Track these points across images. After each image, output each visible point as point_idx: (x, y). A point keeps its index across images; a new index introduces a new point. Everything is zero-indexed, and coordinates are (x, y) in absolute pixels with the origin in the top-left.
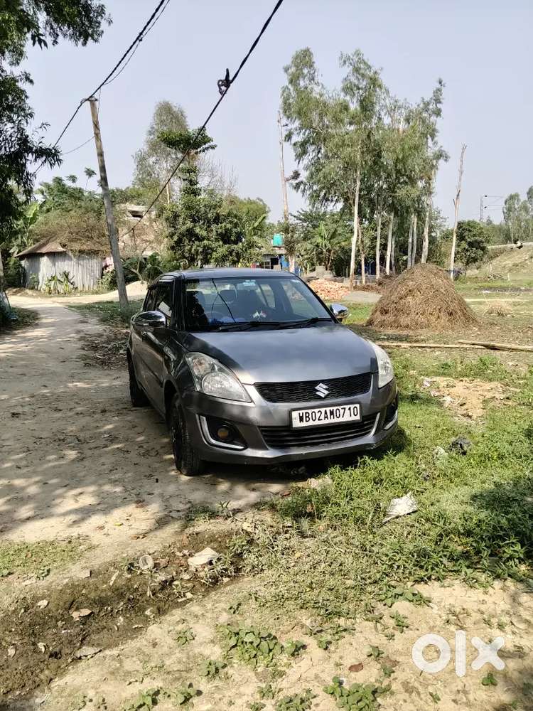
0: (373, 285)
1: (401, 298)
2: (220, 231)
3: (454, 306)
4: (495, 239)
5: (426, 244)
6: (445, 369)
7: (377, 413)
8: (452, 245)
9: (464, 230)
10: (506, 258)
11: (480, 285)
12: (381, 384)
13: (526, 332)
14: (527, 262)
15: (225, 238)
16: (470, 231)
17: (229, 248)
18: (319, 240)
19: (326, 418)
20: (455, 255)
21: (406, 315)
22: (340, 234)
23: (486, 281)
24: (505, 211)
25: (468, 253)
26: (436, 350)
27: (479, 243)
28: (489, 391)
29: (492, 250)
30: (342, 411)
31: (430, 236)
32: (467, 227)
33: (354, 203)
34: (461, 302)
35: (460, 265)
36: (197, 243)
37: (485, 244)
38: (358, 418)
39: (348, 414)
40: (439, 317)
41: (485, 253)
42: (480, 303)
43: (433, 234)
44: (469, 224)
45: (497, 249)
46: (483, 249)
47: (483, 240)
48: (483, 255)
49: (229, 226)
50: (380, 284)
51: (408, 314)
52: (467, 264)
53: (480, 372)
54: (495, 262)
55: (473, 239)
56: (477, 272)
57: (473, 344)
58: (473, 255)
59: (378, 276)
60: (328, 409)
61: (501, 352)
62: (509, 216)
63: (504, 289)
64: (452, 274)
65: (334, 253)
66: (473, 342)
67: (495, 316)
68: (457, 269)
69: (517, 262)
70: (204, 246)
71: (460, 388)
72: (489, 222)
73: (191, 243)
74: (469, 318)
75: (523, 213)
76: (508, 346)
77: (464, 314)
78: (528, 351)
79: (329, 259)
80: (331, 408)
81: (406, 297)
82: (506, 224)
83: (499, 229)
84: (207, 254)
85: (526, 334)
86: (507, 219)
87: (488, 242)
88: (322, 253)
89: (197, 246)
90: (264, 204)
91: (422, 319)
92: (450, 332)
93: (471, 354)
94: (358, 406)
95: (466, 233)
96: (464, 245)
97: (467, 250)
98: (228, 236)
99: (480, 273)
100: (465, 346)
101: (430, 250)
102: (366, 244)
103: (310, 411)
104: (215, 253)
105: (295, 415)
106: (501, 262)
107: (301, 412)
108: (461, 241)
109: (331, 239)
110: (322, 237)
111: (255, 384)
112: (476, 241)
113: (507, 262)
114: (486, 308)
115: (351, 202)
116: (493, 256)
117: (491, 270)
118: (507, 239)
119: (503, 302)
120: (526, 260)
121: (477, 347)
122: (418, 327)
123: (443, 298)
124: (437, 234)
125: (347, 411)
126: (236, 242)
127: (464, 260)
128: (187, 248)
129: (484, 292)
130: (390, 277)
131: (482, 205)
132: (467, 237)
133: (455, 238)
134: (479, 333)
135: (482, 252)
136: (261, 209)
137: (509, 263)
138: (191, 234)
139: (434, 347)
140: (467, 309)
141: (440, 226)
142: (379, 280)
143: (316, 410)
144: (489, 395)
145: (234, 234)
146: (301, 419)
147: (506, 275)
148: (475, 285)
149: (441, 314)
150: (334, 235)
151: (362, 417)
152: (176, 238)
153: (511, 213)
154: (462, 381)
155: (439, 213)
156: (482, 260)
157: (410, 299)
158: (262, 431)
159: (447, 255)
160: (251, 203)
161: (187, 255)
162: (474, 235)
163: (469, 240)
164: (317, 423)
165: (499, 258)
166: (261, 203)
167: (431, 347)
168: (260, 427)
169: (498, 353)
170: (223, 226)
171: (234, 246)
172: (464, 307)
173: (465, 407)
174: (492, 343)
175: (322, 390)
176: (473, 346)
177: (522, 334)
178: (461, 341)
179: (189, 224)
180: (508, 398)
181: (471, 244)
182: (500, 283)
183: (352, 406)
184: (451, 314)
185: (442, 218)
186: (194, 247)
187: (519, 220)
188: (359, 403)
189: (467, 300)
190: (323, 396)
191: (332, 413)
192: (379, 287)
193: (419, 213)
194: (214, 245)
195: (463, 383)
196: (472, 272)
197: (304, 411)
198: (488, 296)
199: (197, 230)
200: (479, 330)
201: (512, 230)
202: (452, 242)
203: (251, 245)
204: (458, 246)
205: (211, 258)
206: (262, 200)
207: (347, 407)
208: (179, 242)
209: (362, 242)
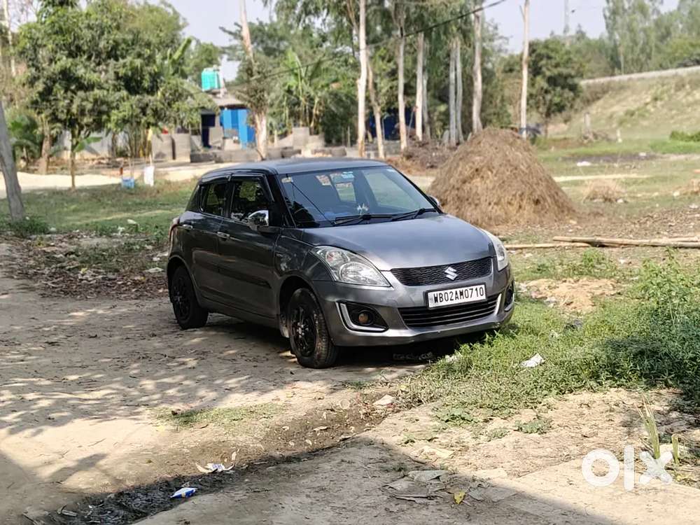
0: (397, 158)
1: (464, 182)
2: (122, 72)
3: (540, 190)
4: (592, 65)
5: (478, 85)
6: (541, 270)
7: (498, 295)
8: (521, 84)
9: (539, 55)
10: (612, 101)
11: (573, 151)
12: (500, 268)
13: (645, 223)
14: (649, 107)
15: (131, 84)
16: (549, 58)
17: (139, 101)
18: (292, 81)
19: (457, 298)
20: (528, 100)
21: (473, 206)
22: (327, 70)
23: (582, 144)
24: (608, 14)
25: (548, 97)
26: (524, 251)
27: (566, 78)
28: (597, 289)
29: (589, 87)
30: (470, 292)
31: (484, 70)
32: (544, 51)
33: (357, 19)
34: (551, 185)
35: (536, 118)
36: (81, 93)
37: (576, 80)
38: (484, 297)
39: (475, 294)
40: (520, 207)
41: (577, 96)
42: (576, 183)
43: (489, 66)
44: (546, 45)
45: (595, 85)
46: (573, 88)
47: (573, 73)
48: (574, 99)
49: (138, 62)
50: (409, 157)
51: (476, 205)
52: (548, 115)
53: (586, 270)
54: (595, 109)
55: (556, 71)
56: (563, 127)
57: (573, 242)
58: (557, 100)
59: (404, 143)
60: (458, 290)
61: (610, 249)
62: (615, 21)
63: (611, 157)
64: (524, 133)
65: (320, 103)
66: (573, 238)
67: (600, 203)
68: (532, 125)
69: (632, 109)
70: (96, 101)
71: (563, 288)
72: (581, 35)
73: (69, 94)
74: (564, 208)
75: (638, 16)
76: (619, 241)
77: (556, 202)
78: (645, 246)
79: (311, 114)
80: (461, 289)
81: (472, 179)
82: (610, 38)
83: (598, 48)
84: (101, 113)
85: (643, 226)
86: (611, 27)
87: (581, 76)
88: (298, 104)
89: (80, 100)
90: (175, 12)
91: (497, 211)
92: (538, 228)
93: (571, 254)
94: (483, 286)
95: (544, 62)
96: (541, 82)
97: (547, 92)
98: (137, 82)
99: (569, 129)
100: (563, 244)
101: (484, 92)
102: (382, 88)
103: (443, 292)
104: (115, 112)
105: (431, 295)
106: (605, 108)
107: (435, 293)
108: (535, 76)
109: (311, 78)
110: (296, 75)
111: (391, 271)
112: (560, 75)
113: (615, 108)
114: (586, 191)
115: (352, 16)
116: (590, 98)
117: (588, 124)
118: (614, 64)
119: (610, 180)
120: (647, 104)
121: (578, 244)
122: (492, 223)
123: (526, 179)
124: (494, 64)
125: (474, 292)
126: (152, 91)
127: (543, 109)
128: (63, 103)
129: (579, 164)
130: (423, 145)
131: (566, 8)
132: (544, 69)
133: (525, 72)
134: (579, 227)
135: (571, 94)
136: (170, 22)
137: (619, 110)
138: (67, 77)
139: (521, 249)
140: (560, 194)
141: (500, 51)
142: (406, 150)
143: (448, 291)
144: (598, 292)
145: (147, 77)
146: (436, 300)
147: (614, 131)
148: (564, 153)
149: (524, 203)
150: (317, 71)
151: (487, 297)
152: (40, 86)
153: (618, 18)
154: (565, 281)
155: (496, 28)
156: (572, 107)
157: (477, 181)
158: (401, 313)
159: (514, 101)
160: (151, 11)
161: (63, 116)
162: (557, 66)
163: (548, 73)
164: (449, 303)
165: (600, 102)
166: (170, 10)
167: (516, 249)
168: (399, 309)
169: (606, 250)
170: (128, 64)
171: (147, 98)
172: (554, 189)
173: (573, 305)
174: (599, 239)
175: (451, 273)
176: (573, 244)
177: (637, 226)
178: (556, 238)
179: (64, 61)
180: (619, 294)
181: (552, 81)
182: (603, 148)
183: (478, 287)
184: (537, 202)
185: (501, 37)
186: (77, 102)
187: (631, 30)
188: (484, 284)
189: (557, 179)
190: (452, 278)
191: (461, 293)
192: (409, 163)
193: (466, 35)
194: (114, 97)
195: (567, 284)
196: (556, 128)
197: (439, 292)
198: (587, 171)
199: (81, 71)
200: (579, 223)
201: (621, 50)
202: (521, 78)
203: (178, 95)
204: (532, 84)
205: (109, 120)
206: (170, 6)
207: (474, 288)
208: (47, 94)
209: (375, 85)
